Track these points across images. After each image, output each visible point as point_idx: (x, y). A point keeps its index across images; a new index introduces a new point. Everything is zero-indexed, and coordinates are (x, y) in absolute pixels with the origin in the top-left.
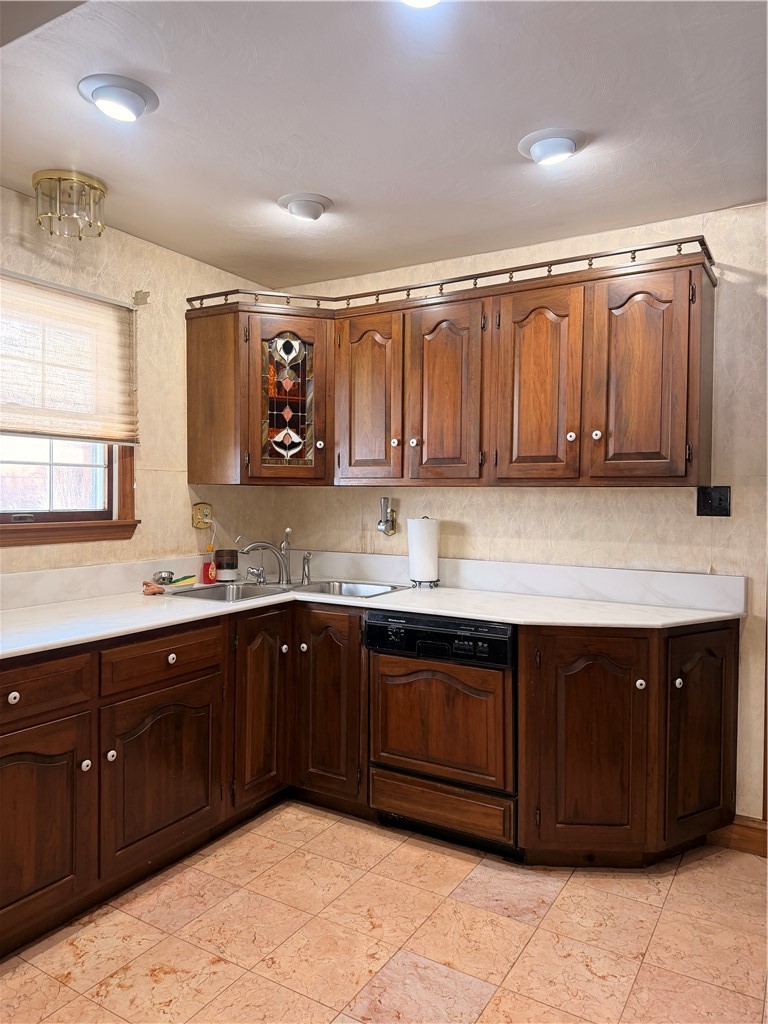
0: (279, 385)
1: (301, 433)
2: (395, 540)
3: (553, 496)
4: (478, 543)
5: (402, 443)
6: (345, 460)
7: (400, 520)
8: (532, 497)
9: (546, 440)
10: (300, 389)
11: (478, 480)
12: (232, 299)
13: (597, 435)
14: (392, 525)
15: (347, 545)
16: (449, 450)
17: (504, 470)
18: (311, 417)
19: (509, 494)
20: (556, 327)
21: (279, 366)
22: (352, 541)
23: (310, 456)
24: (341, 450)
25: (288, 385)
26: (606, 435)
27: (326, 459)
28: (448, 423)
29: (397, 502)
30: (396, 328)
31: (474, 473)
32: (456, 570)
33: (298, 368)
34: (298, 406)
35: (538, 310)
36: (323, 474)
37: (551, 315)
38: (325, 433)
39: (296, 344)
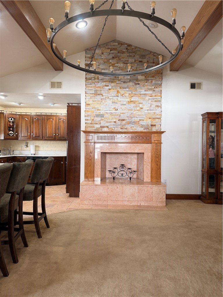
0: (10, 125)
1: (13, 132)
2: (28, 148)
3: (52, 142)
4: (41, 148)
5: (30, 134)
6: (20, 136)
7: (28, 145)
8: (49, 142)
9: (51, 135)
10: (13, 125)
11: (42, 140)
12: (2, 112)
13: (57, 134)
14: (27, 146)
15: (18, 149)
16: (38, 135)
17: (46, 138)
18: (15, 129)
19: (46, 142)
20: (52, 121)
21: (10, 122)
22: (20, 149)
23: (15, 135)
24: (20, 135)
25: (11, 125)
26: (58, 135)
27: (17, 136)
28: (37, 132)
29: (28, 143)
30: (29, 118)
31: (41, 139)
32: (38, 152)
33: (13, 122)
34: (13, 128)
35: (50, 119)
36: (16, 138)
37: (51, 119)
38: (17, 132)
39: (13, 119)
